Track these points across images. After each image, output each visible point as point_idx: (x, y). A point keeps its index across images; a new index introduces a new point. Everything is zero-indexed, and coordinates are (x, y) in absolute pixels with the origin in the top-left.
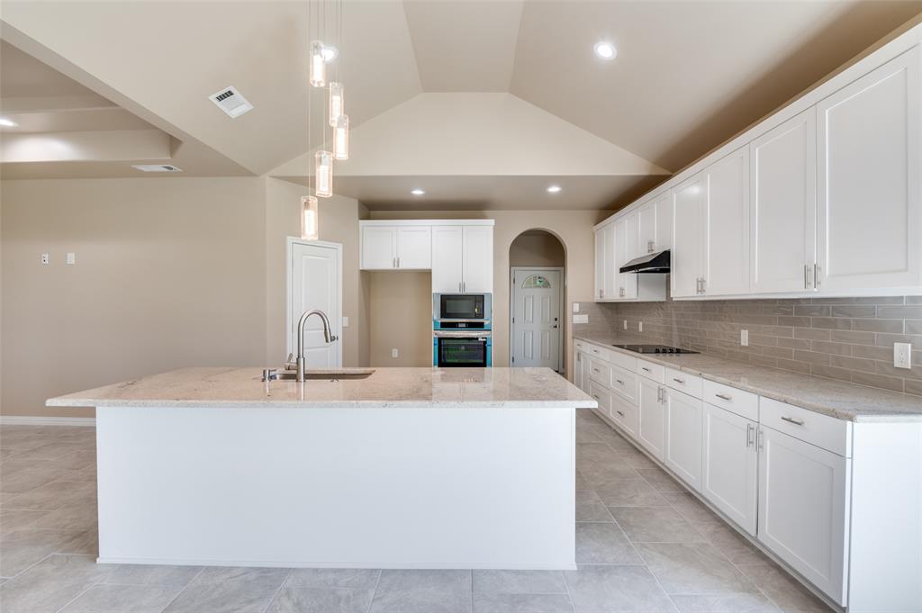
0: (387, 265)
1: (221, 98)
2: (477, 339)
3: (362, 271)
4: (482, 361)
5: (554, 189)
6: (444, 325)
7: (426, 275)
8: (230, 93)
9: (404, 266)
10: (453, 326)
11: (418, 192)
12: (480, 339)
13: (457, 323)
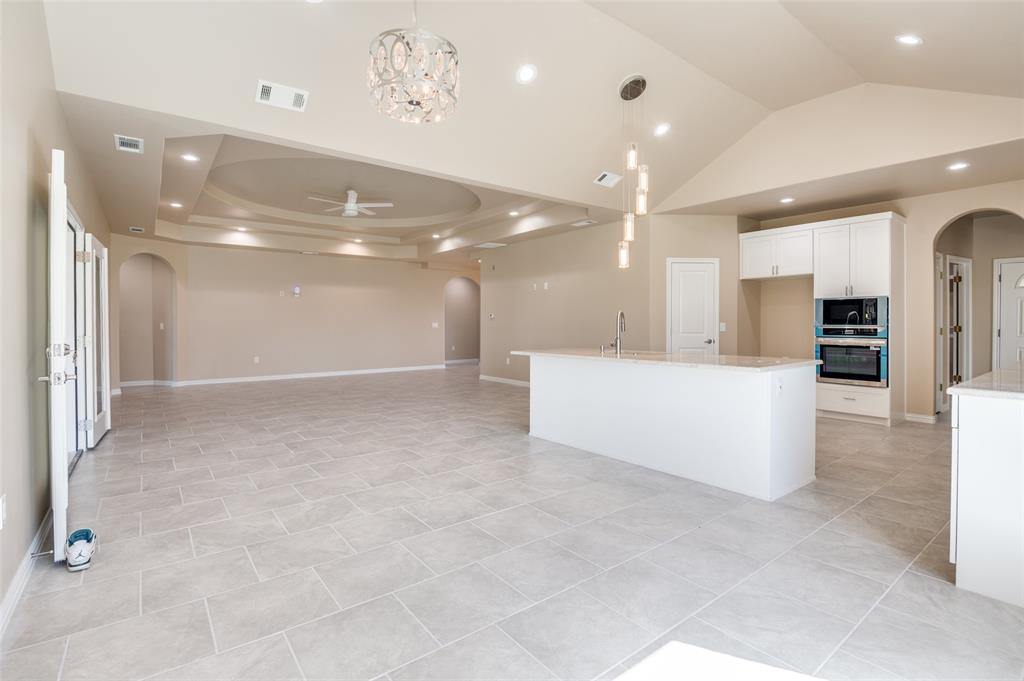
0: (764, 272)
1: (600, 180)
2: (868, 347)
3: (743, 281)
4: (875, 374)
5: (958, 166)
6: (827, 332)
7: (810, 279)
8: (604, 176)
9: (782, 273)
10: (840, 332)
11: (787, 201)
12: (872, 348)
13: (844, 330)
